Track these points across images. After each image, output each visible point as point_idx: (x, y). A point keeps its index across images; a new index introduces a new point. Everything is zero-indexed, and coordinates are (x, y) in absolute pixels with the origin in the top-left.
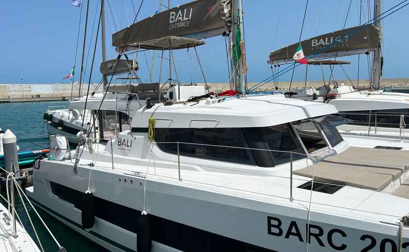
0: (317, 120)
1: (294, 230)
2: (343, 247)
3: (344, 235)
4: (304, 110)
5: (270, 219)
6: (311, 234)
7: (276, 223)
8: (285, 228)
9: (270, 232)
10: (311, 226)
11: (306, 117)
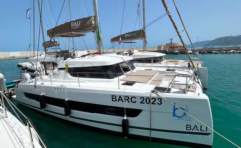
0: (127, 62)
1: (120, 99)
2: (135, 102)
3: (135, 98)
4: (122, 58)
5: (112, 96)
6: (126, 99)
7: (114, 97)
8: (117, 99)
9: (113, 101)
10: (126, 97)
11: (123, 61)
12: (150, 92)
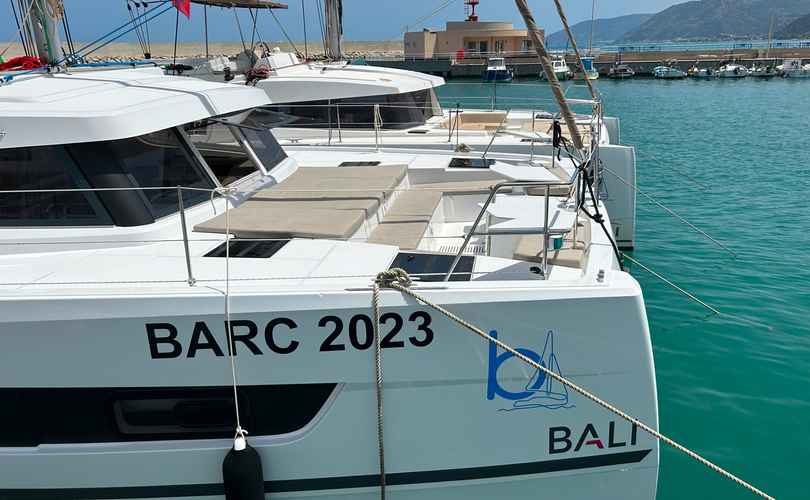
0: (230, 120)
1: (203, 339)
2: (294, 346)
3: (292, 325)
5: (151, 328)
6: (235, 338)
7: (165, 333)
8: (184, 339)
9: (155, 354)
10: (235, 323)
11: (207, 115)
12: (369, 282)
